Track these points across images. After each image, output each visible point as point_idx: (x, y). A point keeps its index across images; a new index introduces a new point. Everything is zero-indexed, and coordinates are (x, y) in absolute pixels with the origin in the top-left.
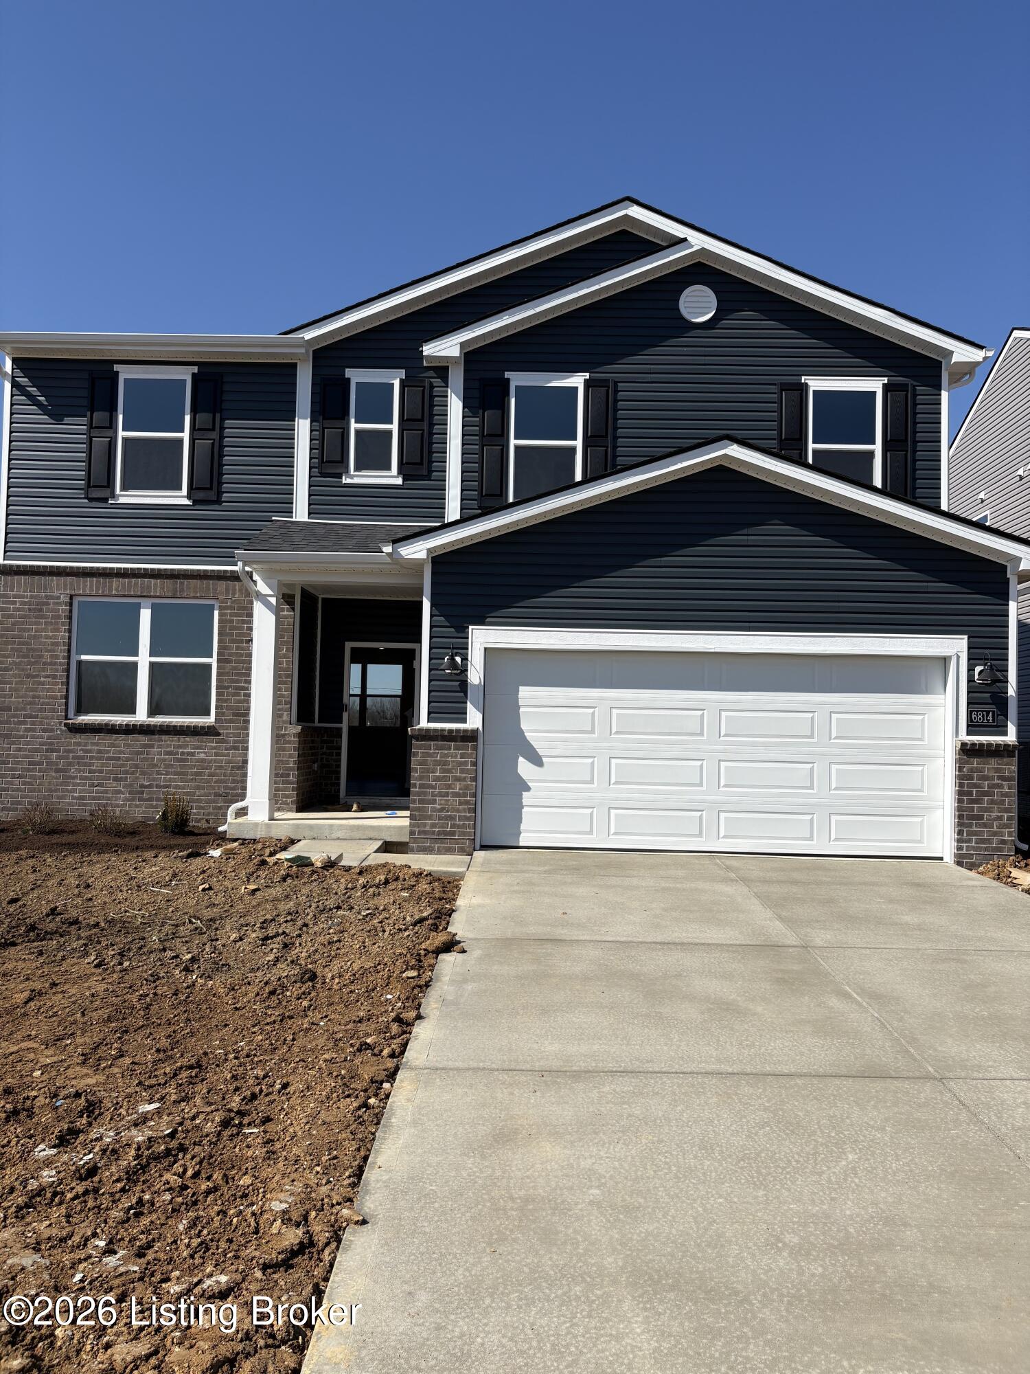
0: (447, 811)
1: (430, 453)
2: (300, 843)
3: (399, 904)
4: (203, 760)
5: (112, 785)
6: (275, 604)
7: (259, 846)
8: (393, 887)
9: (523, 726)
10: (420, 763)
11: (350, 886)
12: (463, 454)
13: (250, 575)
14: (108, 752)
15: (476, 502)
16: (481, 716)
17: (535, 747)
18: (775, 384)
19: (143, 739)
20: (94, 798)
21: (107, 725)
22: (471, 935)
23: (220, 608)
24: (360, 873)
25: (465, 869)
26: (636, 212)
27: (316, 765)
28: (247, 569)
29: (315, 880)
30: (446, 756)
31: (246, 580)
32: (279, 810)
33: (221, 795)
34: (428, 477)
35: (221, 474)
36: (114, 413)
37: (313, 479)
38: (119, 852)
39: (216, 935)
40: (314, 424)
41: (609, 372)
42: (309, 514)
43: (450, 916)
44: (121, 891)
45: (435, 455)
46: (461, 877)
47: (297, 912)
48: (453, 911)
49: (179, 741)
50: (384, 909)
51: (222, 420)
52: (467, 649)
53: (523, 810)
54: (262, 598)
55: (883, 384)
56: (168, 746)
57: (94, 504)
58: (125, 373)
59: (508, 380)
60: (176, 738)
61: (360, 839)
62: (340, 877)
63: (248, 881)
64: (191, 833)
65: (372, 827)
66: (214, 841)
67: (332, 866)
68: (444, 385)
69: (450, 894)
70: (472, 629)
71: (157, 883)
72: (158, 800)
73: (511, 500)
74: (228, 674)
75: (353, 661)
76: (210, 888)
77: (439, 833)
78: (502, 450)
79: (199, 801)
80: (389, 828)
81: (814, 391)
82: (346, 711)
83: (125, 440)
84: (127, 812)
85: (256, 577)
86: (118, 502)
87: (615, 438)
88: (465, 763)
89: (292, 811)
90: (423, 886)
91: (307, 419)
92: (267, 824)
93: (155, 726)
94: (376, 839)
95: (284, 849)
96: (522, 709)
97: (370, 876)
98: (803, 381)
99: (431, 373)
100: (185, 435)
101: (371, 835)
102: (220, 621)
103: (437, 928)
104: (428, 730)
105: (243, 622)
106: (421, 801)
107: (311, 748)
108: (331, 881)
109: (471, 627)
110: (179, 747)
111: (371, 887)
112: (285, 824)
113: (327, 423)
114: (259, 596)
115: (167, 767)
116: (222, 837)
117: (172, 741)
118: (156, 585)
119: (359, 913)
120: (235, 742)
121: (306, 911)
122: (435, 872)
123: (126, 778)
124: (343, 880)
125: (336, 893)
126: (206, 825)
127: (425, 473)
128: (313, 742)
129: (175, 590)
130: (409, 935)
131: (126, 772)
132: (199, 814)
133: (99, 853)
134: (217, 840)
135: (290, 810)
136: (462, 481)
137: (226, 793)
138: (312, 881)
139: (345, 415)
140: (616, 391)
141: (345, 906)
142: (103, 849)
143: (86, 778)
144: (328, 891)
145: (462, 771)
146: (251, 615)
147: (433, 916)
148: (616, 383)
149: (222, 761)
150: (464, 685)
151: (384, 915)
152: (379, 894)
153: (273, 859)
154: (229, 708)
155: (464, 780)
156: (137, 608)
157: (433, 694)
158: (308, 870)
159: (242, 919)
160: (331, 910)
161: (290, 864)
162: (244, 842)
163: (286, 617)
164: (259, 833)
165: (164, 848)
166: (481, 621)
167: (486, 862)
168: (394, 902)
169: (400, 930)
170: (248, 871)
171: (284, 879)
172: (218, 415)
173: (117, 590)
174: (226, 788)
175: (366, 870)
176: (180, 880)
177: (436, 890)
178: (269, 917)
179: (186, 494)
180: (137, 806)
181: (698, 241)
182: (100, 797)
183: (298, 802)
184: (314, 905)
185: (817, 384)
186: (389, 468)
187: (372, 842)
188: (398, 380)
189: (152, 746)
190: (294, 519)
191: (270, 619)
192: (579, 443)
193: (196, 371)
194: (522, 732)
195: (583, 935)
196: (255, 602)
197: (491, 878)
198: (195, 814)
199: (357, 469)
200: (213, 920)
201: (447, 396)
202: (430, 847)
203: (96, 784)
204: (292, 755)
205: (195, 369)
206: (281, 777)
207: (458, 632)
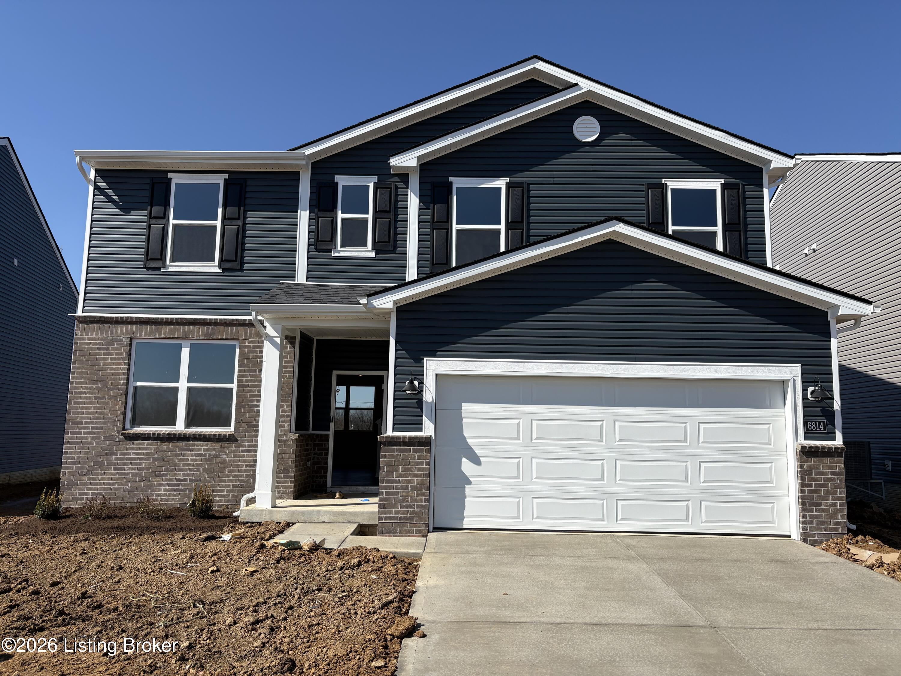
0: (408, 501)
1: (396, 234)
2: (295, 527)
3: (370, 587)
4: (225, 461)
5: (156, 480)
6: (279, 343)
7: (263, 529)
8: (365, 569)
9: (465, 434)
10: (387, 463)
11: (330, 568)
12: (419, 235)
13: (261, 322)
14: (154, 454)
15: (428, 269)
16: (434, 426)
17: (475, 449)
18: (643, 185)
19: (181, 445)
20: (142, 490)
21: (154, 434)
22: (428, 618)
23: (240, 347)
24: (339, 556)
25: (422, 551)
26: (541, 66)
27: (309, 463)
28: (260, 318)
29: (302, 562)
30: (407, 457)
31: (258, 325)
32: (281, 498)
33: (237, 487)
34: (394, 251)
35: (243, 250)
36: (167, 207)
37: (310, 253)
38: (156, 534)
39: (214, 618)
40: (311, 214)
41: (523, 177)
42: (307, 278)
43: (411, 597)
44: (146, 573)
45: (399, 236)
46: (418, 558)
47: (285, 594)
48: (414, 592)
49: (207, 445)
50: (357, 592)
51: (245, 212)
52: (423, 375)
53: (466, 500)
54: (270, 339)
55: (721, 184)
56: (200, 450)
57: (151, 272)
58: (176, 179)
59: (451, 183)
60: (205, 444)
61: (340, 522)
62: (322, 559)
63: (249, 563)
64: (215, 517)
65: (350, 513)
66: (229, 524)
67: (317, 550)
68: (406, 187)
69: (411, 575)
70: (427, 360)
71: (177, 565)
72: (190, 490)
73: (454, 265)
74: (244, 395)
75: (339, 384)
76: (218, 570)
77: (401, 519)
78: (447, 232)
79: (221, 491)
80: (362, 513)
81: (671, 189)
82: (332, 421)
83: (175, 226)
84: (167, 500)
85: (266, 323)
86: (168, 270)
87: (529, 223)
88: (421, 463)
89: (291, 499)
90: (389, 568)
91: (306, 211)
92: (270, 511)
93: (190, 435)
94: (352, 522)
95: (282, 532)
96: (464, 421)
97: (346, 558)
98: (663, 182)
99: (397, 179)
100: (218, 223)
101: (349, 519)
102: (240, 356)
103: (401, 610)
104: (393, 438)
105: (257, 357)
106: (388, 494)
107: (306, 450)
108: (315, 563)
109: (425, 359)
110: (208, 450)
111: (347, 569)
112: (284, 511)
113: (321, 214)
114: (268, 337)
115: (198, 465)
116: (236, 520)
117: (202, 446)
118: (193, 330)
119: (336, 595)
120: (249, 446)
121: (293, 593)
122: (398, 553)
123: (167, 474)
124: (324, 562)
125: (319, 575)
126: (226, 510)
127: (392, 249)
128: (307, 445)
129: (208, 334)
130: (377, 619)
131: (168, 470)
132: (221, 501)
133: (140, 535)
134: (232, 523)
135: (289, 498)
136: (419, 254)
137: (241, 485)
138: (300, 563)
139: (334, 208)
140: (529, 191)
141: (325, 588)
142: (143, 531)
143: (137, 474)
144: (312, 572)
145: (419, 470)
146: (261, 352)
147: (397, 599)
148: (528, 185)
149: (238, 461)
150: (420, 402)
151: (357, 597)
152: (353, 576)
153: (271, 542)
154: (245, 421)
155: (420, 476)
156: (179, 348)
157: (396, 409)
158: (297, 553)
159: (238, 602)
160: (313, 591)
161: (283, 548)
162: (252, 524)
163: (288, 353)
164: (264, 518)
165: (191, 530)
166: (433, 354)
167: (439, 543)
168: (365, 584)
169: (369, 613)
170: (249, 554)
171: (278, 562)
172: (242, 208)
173: (165, 334)
174: (242, 481)
175: (343, 553)
176: (196, 562)
177: (400, 572)
178: (261, 600)
179: (217, 264)
180: (175, 496)
181: (585, 85)
182: (147, 488)
183: (295, 492)
184: (299, 588)
185: (673, 184)
186: (365, 245)
187: (350, 524)
188: (372, 183)
189: (187, 450)
190: (296, 282)
191: (276, 354)
192: (502, 227)
193: (227, 177)
194: (464, 438)
195: (524, 616)
196: (265, 342)
197: (443, 558)
198: (218, 501)
199: (343, 246)
200: (214, 603)
201: (408, 195)
202: (394, 529)
203: (144, 479)
204: (290, 456)
205: (227, 176)
206: (282, 473)
207: (416, 362)
